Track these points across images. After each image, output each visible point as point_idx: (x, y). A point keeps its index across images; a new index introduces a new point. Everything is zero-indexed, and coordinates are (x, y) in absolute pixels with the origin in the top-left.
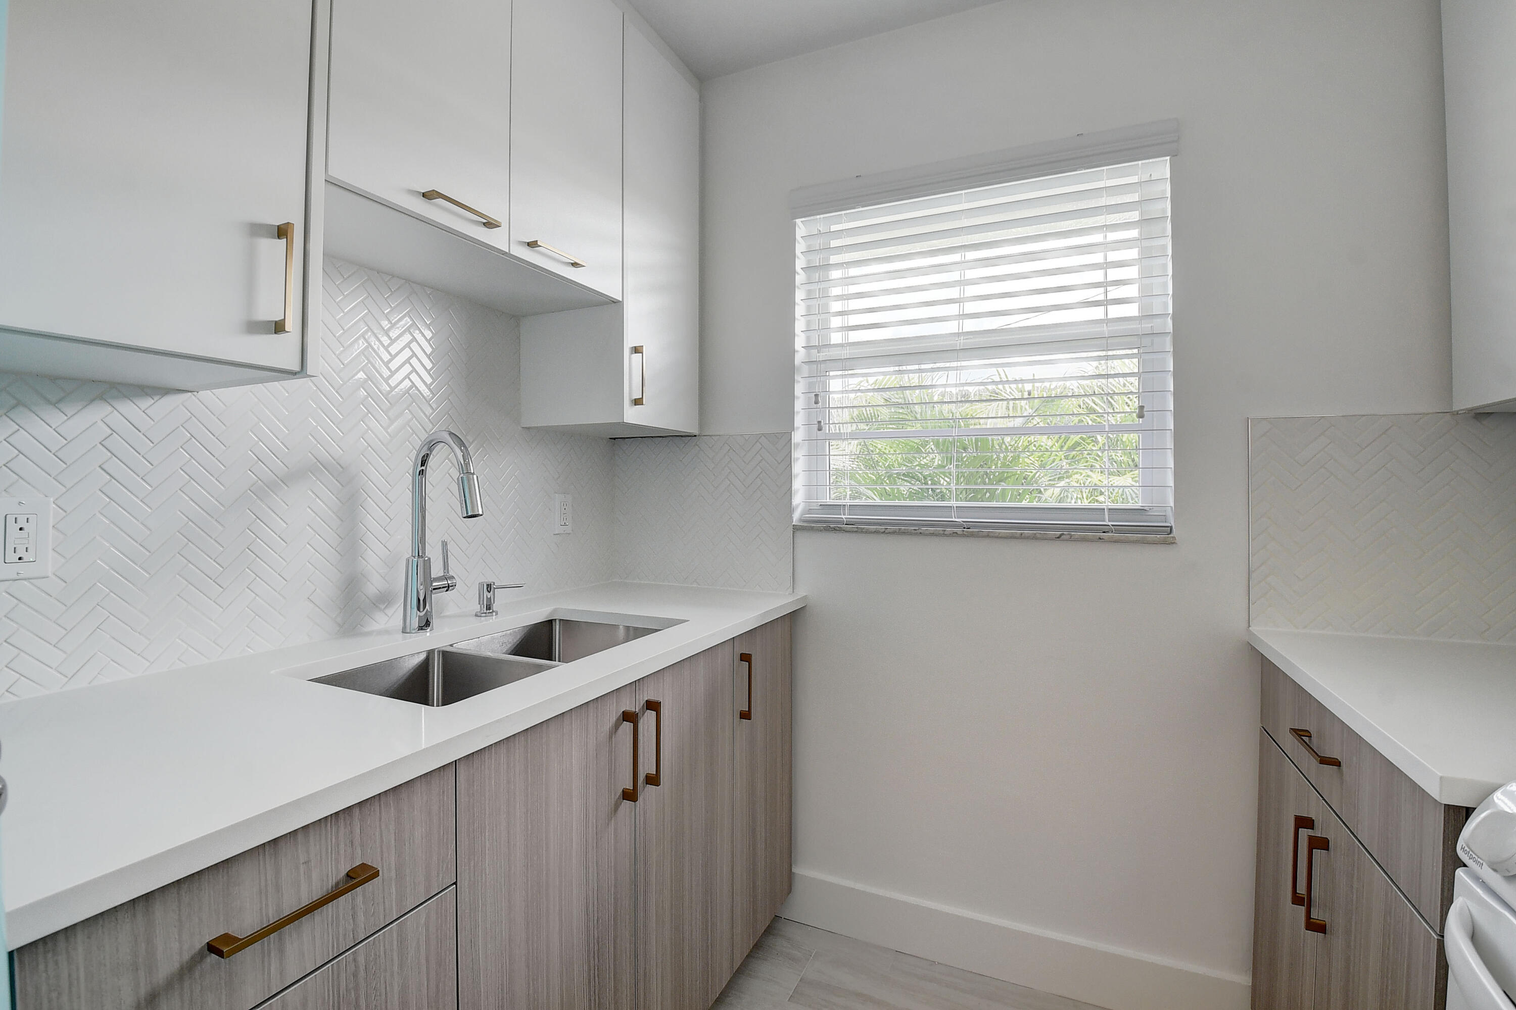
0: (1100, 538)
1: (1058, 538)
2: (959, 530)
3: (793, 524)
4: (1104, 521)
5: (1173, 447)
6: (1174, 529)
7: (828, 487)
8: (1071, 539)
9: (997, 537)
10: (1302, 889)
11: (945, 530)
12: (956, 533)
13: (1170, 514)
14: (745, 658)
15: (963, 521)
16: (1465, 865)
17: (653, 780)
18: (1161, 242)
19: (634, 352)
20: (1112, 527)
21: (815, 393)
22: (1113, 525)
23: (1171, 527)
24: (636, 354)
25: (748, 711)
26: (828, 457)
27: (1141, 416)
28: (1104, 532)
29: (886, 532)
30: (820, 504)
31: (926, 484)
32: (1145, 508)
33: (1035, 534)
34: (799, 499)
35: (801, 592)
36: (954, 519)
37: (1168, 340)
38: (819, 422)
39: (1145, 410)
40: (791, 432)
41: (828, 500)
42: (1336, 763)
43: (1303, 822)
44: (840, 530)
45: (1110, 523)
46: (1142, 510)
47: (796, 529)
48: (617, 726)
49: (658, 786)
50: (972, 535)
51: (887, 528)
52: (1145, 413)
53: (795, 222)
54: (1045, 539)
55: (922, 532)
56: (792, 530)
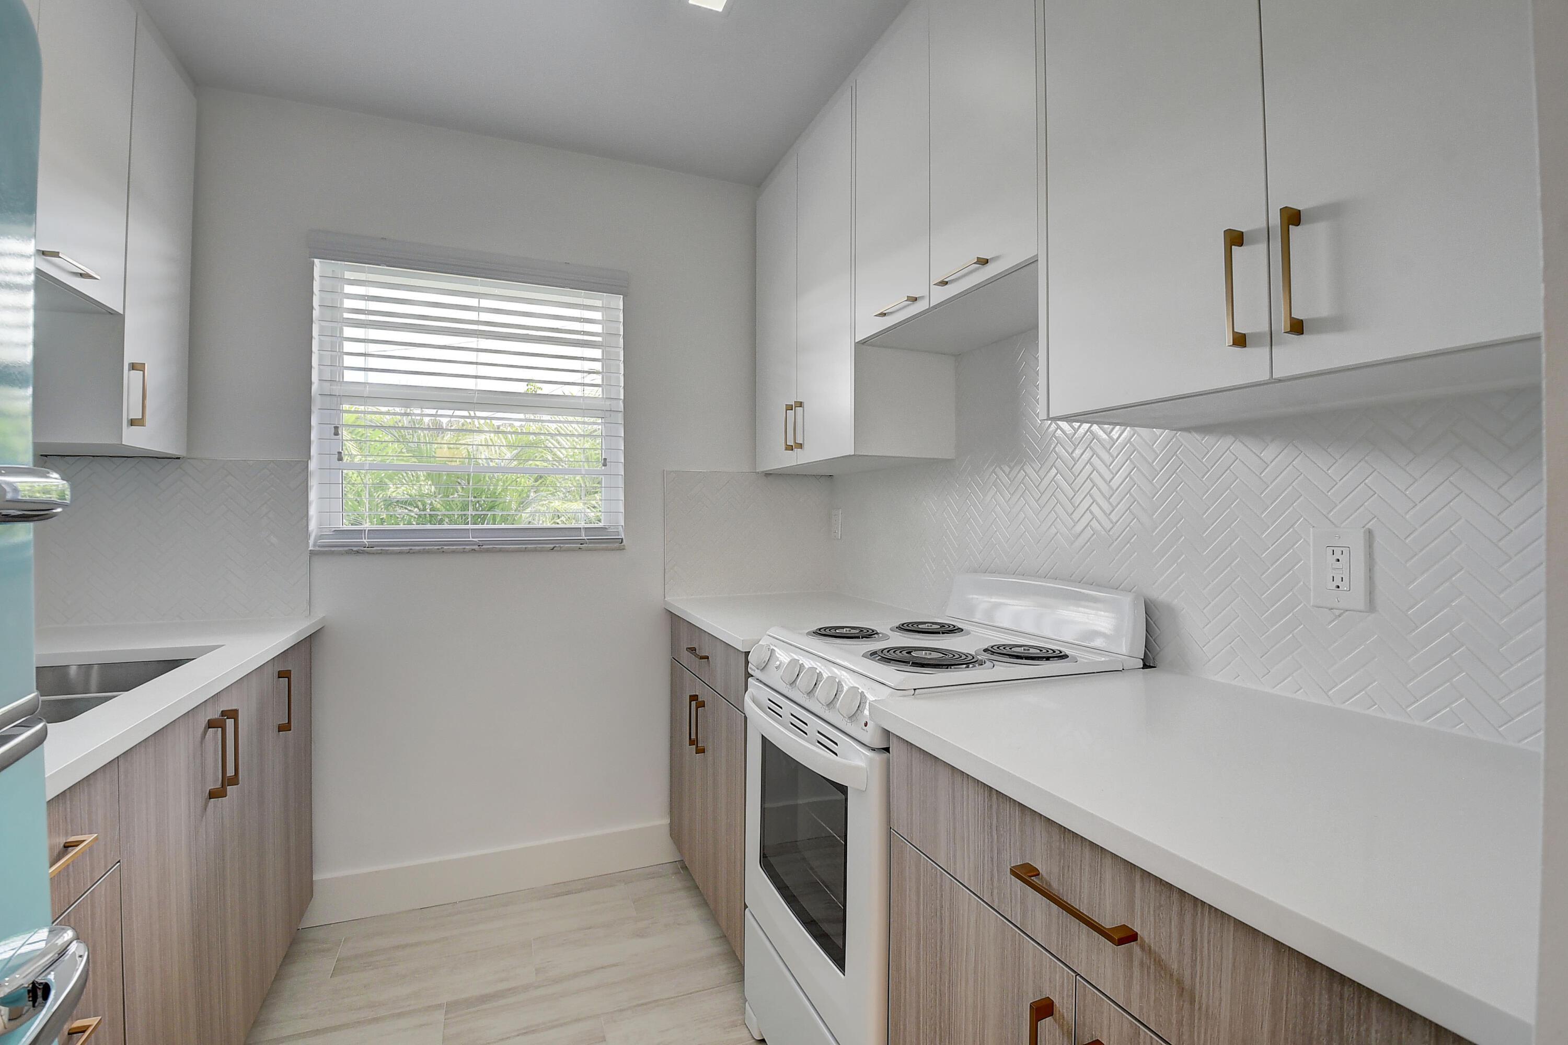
0: (580, 549)
1: (552, 549)
2: (476, 547)
3: (310, 549)
4: (581, 536)
5: (623, 486)
6: (624, 540)
7: (341, 514)
8: (561, 550)
9: (507, 551)
10: (693, 737)
11: (464, 548)
12: (474, 550)
13: (621, 529)
14: (284, 674)
15: (479, 541)
16: (752, 676)
17: (234, 781)
18: (617, 350)
19: (131, 369)
20: (587, 540)
21: (335, 426)
22: (588, 539)
23: (622, 539)
24: (134, 371)
25: (288, 723)
26: (341, 485)
27: (605, 465)
28: (581, 544)
29: (411, 552)
30: (334, 529)
31: (424, 510)
32: (606, 527)
33: (536, 548)
34: (313, 526)
35: (320, 614)
36: (471, 539)
37: (621, 416)
38: (340, 453)
39: (607, 460)
40: (308, 461)
41: (341, 526)
42: (707, 658)
43: (694, 698)
44: (363, 552)
45: (586, 538)
46: (603, 529)
47: (312, 553)
48: (205, 732)
49: (238, 785)
50: (488, 551)
51: (411, 549)
52: (607, 463)
53: (314, 261)
54: (542, 550)
55: (444, 550)
56: (309, 555)
